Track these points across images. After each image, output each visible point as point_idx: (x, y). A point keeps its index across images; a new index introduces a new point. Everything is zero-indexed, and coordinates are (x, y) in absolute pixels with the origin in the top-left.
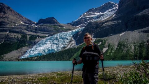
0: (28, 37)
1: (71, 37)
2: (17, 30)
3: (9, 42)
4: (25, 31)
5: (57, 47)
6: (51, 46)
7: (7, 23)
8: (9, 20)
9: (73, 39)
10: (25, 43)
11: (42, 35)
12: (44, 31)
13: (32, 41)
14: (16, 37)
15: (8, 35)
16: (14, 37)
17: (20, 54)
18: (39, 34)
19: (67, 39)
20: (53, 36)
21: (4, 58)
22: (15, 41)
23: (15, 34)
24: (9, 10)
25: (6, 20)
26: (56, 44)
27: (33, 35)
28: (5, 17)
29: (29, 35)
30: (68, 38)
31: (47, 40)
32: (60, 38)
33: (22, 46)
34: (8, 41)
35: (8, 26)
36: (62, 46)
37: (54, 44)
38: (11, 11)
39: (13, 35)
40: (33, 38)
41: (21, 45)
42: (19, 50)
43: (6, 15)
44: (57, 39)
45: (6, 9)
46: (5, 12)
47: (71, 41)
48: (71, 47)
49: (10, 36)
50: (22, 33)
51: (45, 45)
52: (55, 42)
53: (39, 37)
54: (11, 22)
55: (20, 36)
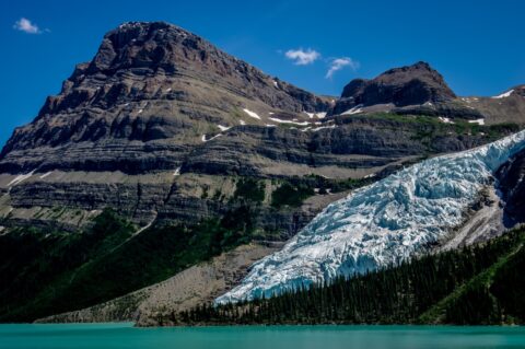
0: (270, 188)
1: (481, 180)
2: (216, 157)
3: (175, 223)
4: (256, 160)
5: (391, 246)
6: (366, 238)
7: (175, 124)
8: (187, 107)
9: (493, 194)
10: (251, 227)
11: (346, 174)
12: (355, 152)
13: (286, 210)
14: (211, 193)
15: (174, 188)
16: (198, 193)
17: (222, 284)
18: (327, 172)
19: (455, 193)
20: (385, 183)
21: (142, 306)
22: (205, 214)
23: (207, 180)
24: (192, 53)
25: (173, 112)
26: (393, 226)
27: (295, 180)
28: (169, 97)
29: (272, 177)
30: (464, 186)
31: (355, 203)
32: (417, 193)
33: (234, 242)
34: (173, 216)
35: (177, 141)
36: (421, 237)
37: (383, 224)
38: (203, 56)
39: (197, 186)
40: (292, 192)
41: (228, 234)
42: (217, 261)
43: (178, 83)
44: (400, 197)
45: (178, 49)
46: (170, 70)
47: (476, 207)
48: (470, 241)
49: (184, 193)
50: (238, 172)
51: (336, 235)
52: (390, 215)
53: (324, 185)
54: (196, 117)
55: (229, 188)
